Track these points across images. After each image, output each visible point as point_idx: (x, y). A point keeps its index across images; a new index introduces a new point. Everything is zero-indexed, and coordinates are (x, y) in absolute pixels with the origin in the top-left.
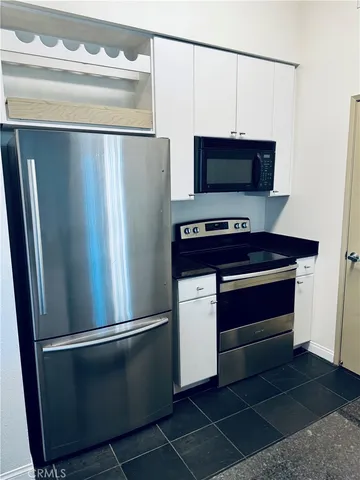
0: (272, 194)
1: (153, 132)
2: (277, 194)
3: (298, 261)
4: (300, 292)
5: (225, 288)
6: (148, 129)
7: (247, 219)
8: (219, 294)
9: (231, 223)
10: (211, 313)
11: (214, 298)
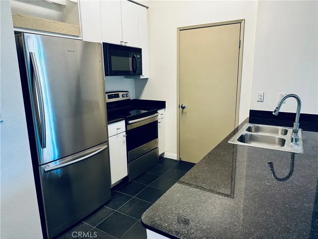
0: (141, 77)
1: (81, 39)
2: (143, 77)
3: (159, 111)
4: (160, 127)
5: (129, 128)
6: (78, 37)
7: (128, 92)
8: (127, 131)
9: (120, 94)
10: (124, 142)
11: (124, 134)
